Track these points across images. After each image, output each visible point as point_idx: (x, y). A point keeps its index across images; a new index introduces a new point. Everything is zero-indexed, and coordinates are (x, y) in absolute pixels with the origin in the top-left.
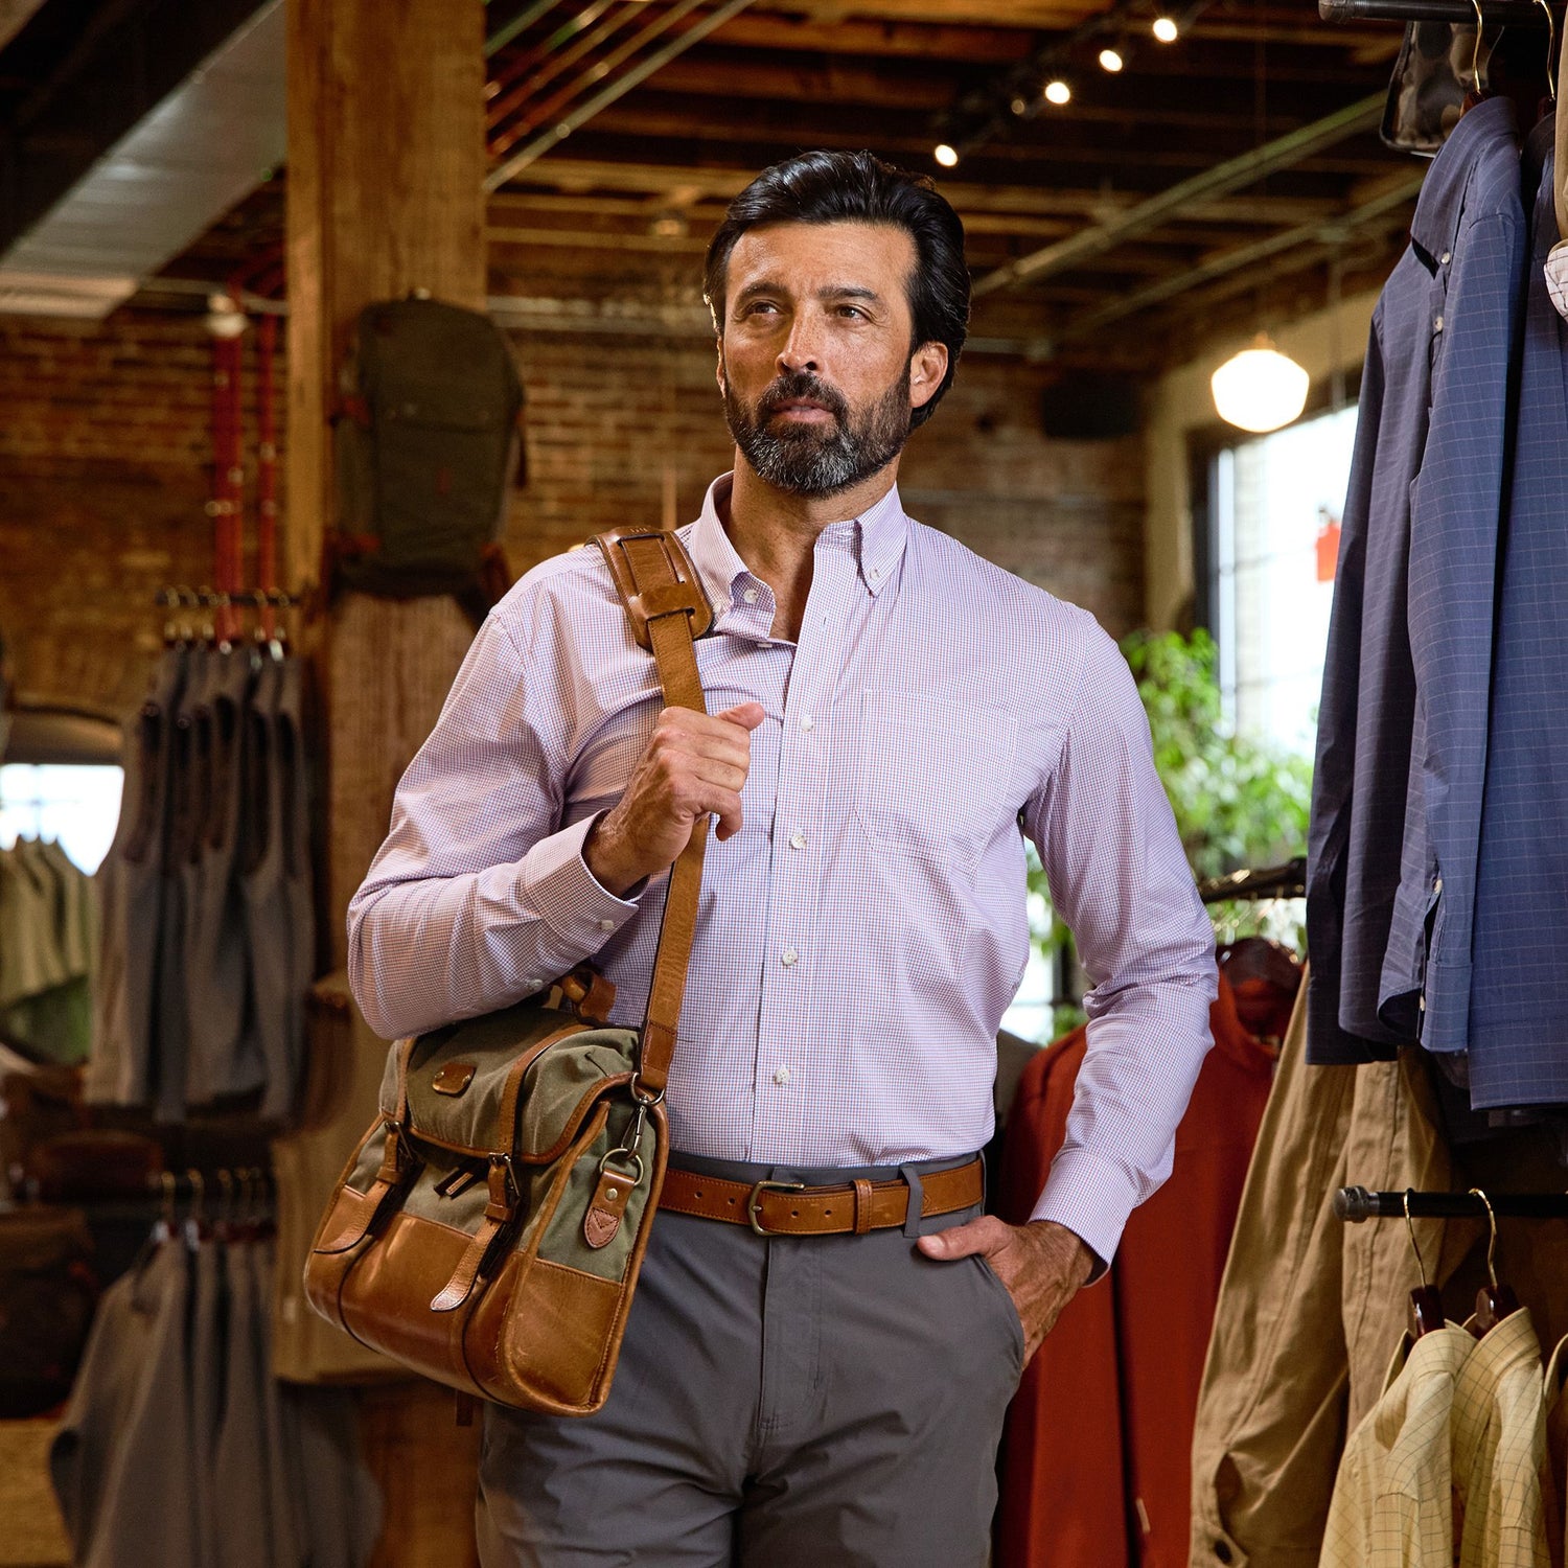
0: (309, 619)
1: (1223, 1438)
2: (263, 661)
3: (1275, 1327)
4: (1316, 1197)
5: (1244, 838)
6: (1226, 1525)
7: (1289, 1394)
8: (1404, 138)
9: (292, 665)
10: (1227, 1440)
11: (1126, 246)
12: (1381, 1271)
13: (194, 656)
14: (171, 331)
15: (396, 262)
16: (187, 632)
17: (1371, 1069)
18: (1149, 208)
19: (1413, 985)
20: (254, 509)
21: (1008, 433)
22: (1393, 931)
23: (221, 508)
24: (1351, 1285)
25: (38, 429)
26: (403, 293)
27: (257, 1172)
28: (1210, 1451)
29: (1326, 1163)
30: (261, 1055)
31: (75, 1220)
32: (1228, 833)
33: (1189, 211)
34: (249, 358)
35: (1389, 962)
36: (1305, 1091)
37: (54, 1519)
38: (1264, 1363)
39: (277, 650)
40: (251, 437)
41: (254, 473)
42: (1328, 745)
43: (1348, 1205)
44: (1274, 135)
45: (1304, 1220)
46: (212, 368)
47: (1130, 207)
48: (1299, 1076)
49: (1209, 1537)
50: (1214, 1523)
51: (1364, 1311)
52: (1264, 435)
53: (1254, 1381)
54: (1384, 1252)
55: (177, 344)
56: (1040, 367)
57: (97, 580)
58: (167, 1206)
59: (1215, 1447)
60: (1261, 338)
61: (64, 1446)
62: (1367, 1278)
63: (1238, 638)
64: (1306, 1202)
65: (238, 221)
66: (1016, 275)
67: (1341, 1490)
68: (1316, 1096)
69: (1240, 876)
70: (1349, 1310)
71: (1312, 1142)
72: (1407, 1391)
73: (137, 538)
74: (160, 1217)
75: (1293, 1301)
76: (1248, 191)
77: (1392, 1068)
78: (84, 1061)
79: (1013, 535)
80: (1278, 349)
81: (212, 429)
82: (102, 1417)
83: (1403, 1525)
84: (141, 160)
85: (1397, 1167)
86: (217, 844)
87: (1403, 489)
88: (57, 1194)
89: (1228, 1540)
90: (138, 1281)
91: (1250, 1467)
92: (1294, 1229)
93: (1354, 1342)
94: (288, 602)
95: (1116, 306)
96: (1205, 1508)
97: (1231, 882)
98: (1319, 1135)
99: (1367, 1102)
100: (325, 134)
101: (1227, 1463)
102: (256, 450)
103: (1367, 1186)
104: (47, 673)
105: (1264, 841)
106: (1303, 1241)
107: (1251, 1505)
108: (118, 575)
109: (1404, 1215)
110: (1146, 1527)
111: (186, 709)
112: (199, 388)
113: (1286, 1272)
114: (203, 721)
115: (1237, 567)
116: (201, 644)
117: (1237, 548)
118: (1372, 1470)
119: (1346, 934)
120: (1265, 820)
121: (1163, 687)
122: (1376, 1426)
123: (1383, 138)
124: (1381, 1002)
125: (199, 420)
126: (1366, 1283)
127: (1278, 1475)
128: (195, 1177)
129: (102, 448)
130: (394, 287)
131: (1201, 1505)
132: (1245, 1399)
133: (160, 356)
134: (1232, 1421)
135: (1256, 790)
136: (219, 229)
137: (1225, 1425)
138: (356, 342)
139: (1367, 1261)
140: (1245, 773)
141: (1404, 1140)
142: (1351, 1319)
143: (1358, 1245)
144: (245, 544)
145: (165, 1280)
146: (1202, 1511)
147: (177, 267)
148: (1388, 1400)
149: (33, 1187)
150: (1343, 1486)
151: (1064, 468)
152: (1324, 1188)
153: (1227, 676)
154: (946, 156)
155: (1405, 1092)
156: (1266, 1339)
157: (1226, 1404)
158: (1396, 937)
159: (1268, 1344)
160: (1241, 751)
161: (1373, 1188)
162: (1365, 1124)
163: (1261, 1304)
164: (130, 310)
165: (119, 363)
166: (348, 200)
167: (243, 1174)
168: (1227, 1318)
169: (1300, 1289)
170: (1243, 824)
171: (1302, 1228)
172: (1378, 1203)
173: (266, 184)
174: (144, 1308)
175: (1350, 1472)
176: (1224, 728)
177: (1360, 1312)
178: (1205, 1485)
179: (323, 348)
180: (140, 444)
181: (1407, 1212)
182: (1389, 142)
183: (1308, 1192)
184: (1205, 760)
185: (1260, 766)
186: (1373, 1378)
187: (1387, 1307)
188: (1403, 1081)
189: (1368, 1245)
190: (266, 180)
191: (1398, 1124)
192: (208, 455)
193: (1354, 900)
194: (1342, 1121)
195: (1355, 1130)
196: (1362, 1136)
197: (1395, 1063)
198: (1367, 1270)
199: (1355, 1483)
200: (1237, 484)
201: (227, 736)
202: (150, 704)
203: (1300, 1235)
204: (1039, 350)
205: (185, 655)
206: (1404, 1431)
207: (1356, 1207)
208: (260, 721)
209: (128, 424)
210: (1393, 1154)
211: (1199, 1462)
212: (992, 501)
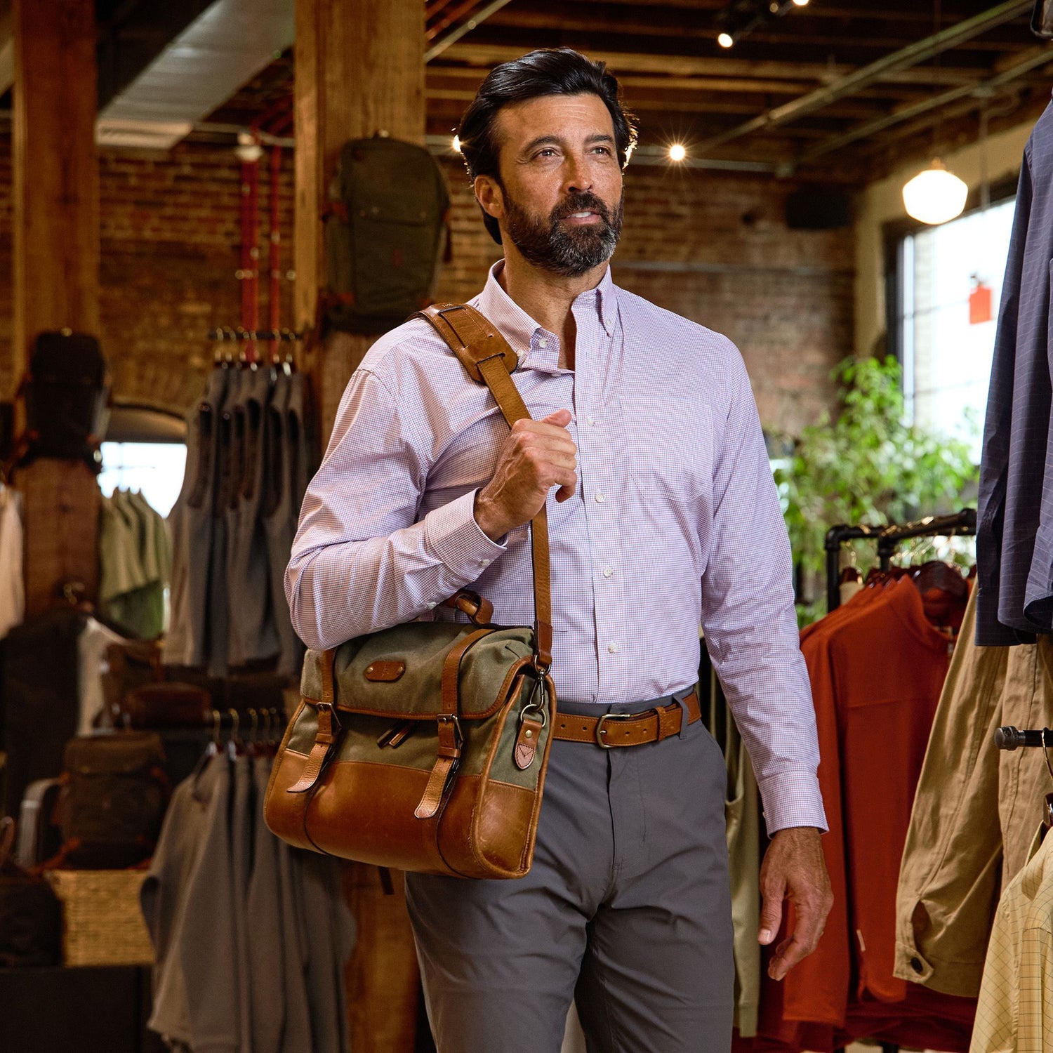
0: (308, 349)
1: (917, 890)
2: (278, 376)
3: (952, 818)
4: (980, 733)
5: (918, 493)
6: (919, 947)
7: (962, 862)
8: (1047, 30)
9: (297, 379)
10: (920, 892)
11: (844, 100)
12: (1024, 782)
13: (233, 372)
14: (213, 158)
15: (366, 113)
16: (229, 357)
17: (1018, 649)
18: (859, 75)
19: (1048, 593)
20: (267, 275)
21: (763, 225)
22: (1035, 558)
23: (245, 274)
24: (1004, 791)
25: (126, 222)
26: (370, 134)
27: (274, 710)
28: (908, 899)
29: (987, 710)
30: (277, 634)
31: (154, 740)
32: (908, 491)
33: (887, 77)
34: (264, 176)
35: (1032, 578)
36: (974, 662)
37: (143, 933)
38: (945, 843)
39: (287, 369)
40: (266, 228)
41: (266, 252)
42: (992, 434)
43: (1004, 738)
44: (946, 25)
45: (972, 748)
46: (240, 182)
47: (847, 74)
48: (968, 652)
49: (907, 956)
50: (911, 946)
51: (1013, 808)
52: (935, 226)
53: (938, 853)
54: (1027, 769)
55: (217, 166)
56: (784, 181)
57: (164, 321)
58: (216, 732)
59: (911, 896)
60: (936, 162)
61: (150, 886)
62: (1015, 787)
63: (915, 362)
64: (974, 735)
65: (257, 85)
66: (769, 119)
67: (997, 926)
68: (981, 666)
69: (927, 521)
70: (1003, 808)
71: (978, 696)
72: (1044, 861)
73: (191, 295)
74: (211, 739)
75: (964, 801)
76: (927, 63)
77: (1032, 648)
78: (160, 636)
79: (766, 293)
80: (947, 169)
81: (239, 222)
82: (174, 869)
83: (1041, 949)
84: (196, 45)
85: (1036, 714)
86: (248, 496)
87: (1044, 265)
88: (142, 724)
89: (920, 957)
90: (197, 781)
91: (935, 910)
92: (966, 754)
93: (1006, 829)
94: (294, 337)
95: (836, 140)
96: (905, 936)
97: (921, 524)
98: (983, 691)
99: (1015, 670)
100: (320, 27)
101: (920, 907)
102: (268, 236)
103: (1016, 726)
104: (133, 383)
105: (933, 496)
106: (972, 761)
107: (937, 934)
108: (178, 318)
109: (1042, 746)
110: (863, 948)
111: (228, 407)
112: (231, 195)
113: (960, 782)
114: (239, 415)
115: (915, 314)
116: (238, 365)
117: (915, 302)
118: (1019, 913)
119: (1003, 560)
120: (933, 482)
121: (865, 394)
122: (1022, 884)
123: (1032, 29)
124: (1026, 604)
125: (231, 216)
126: (1014, 790)
127: (954, 915)
128: (234, 713)
129: (168, 236)
130: (365, 128)
131: (902, 934)
132: (932, 865)
133: (206, 174)
134: (924, 879)
135: (928, 463)
136: (246, 90)
137: (919, 881)
138: (339, 166)
139: (1016, 776)
140: (920, 451)
141: (1040, 696)
142: (1004, 814)
143: (1009, 765)
144: (260, 298)
145: (215, 780)
146: (903, 938)
147: (218, 115)
148: (1030, 867)
149: (127, 718)
150: (999, 923)
151: (800, 249)
152: (986, 727)
153: (908, 387)
154: (725, 41)
155: (1041, 663)
156: (946, 826)
157: (919, 868)
158: (1037, 562)
159: (948, 828)
160: (918, 437)
161: (1020, 728)
162: (1014, 685)
163: (943, 803)
164: (186, 144)
165: (179, 178)
166: (335, 73)
167: (265, 711)
168: (920, 812)
169: (970, 793)
170: (918, 485)
171: (971, 752)
172: (1024, 737)
173: (277, 60)
174: (201, 798)
175: (1004, 914)
176: (906, 421)
177: (1011, 809)
178: (905, 921)
179: (317, 170)
180: (193, 232)
181: (1044, 743)
182: (1036, 33)
183: (975, 729)
184: (893, 442)
185: (930, 446)
186: (1020, 852)
187: (1029, 805)
188: (1040, 655)
189: (1016, 765)
190: (277, 58)
191: (1037, 685)
192: (236, 240)
193: (1008, 537)
194: (998, 682)
195: (1007, 689)
196: (1012, 693)
197: (1035, 645)
198: (1015, 782)
199: (1007, 921)
200: (916, 259)
201: (255, 425)
202: (205, 404)
203: (970, 758)
204: (784, 170)
205: (227, 372)
206: (1042, 887)
207: (1010, 740)
208: (276, 415)
209: (185, 219)
210: (1033, 705)
211: (901, 907)
212: (753, 270)
